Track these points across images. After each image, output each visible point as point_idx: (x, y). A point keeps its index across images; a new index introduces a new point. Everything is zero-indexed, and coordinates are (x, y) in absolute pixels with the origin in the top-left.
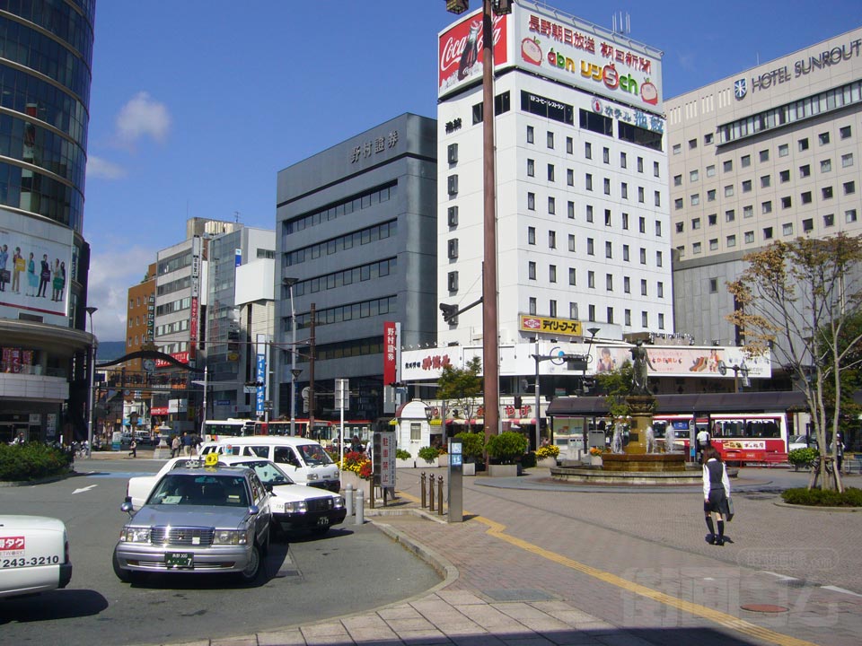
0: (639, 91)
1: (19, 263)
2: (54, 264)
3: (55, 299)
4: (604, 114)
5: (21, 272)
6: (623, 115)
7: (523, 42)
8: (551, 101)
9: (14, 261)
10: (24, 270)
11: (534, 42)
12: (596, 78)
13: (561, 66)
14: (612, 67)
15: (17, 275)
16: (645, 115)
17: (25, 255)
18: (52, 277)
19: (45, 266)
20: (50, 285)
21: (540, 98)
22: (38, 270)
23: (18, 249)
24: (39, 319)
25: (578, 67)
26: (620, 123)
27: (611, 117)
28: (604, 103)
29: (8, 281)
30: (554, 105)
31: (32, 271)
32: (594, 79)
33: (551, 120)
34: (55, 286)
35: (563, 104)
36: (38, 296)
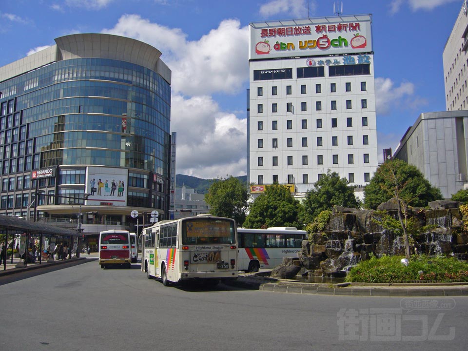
0: (349, 43)
1: (101, 185)
2: (118, 183)
3: (119, 196)
4: (317, 65)
5: (102, 188)
6: (333, 61)
7: (257, 45)
8: (276, 70)
9: (98, 184)
10: (103, 187)
11: (265, 43)
12: (311, 47)
13: (284, 49)
14: (325, 37)
15: (100, 189)
16: (352, 57)
17: (103, 181)
18: (117, 187)
19: (114, 184)
20: (116, 191)
21: (268, 70)
22: (110, 186)
23: (100, 180)
24: (111, 204)
25: (297, 46)
26: (330, 67)
27: (323, 65)
28: (317, 60)
29: (96, 191)
30: (278, 72)
31: (107, 187)
32: (310, 49)
33: (274, 80)
34: (119, 191)
35: (284, 69)
36: (111, 195)
